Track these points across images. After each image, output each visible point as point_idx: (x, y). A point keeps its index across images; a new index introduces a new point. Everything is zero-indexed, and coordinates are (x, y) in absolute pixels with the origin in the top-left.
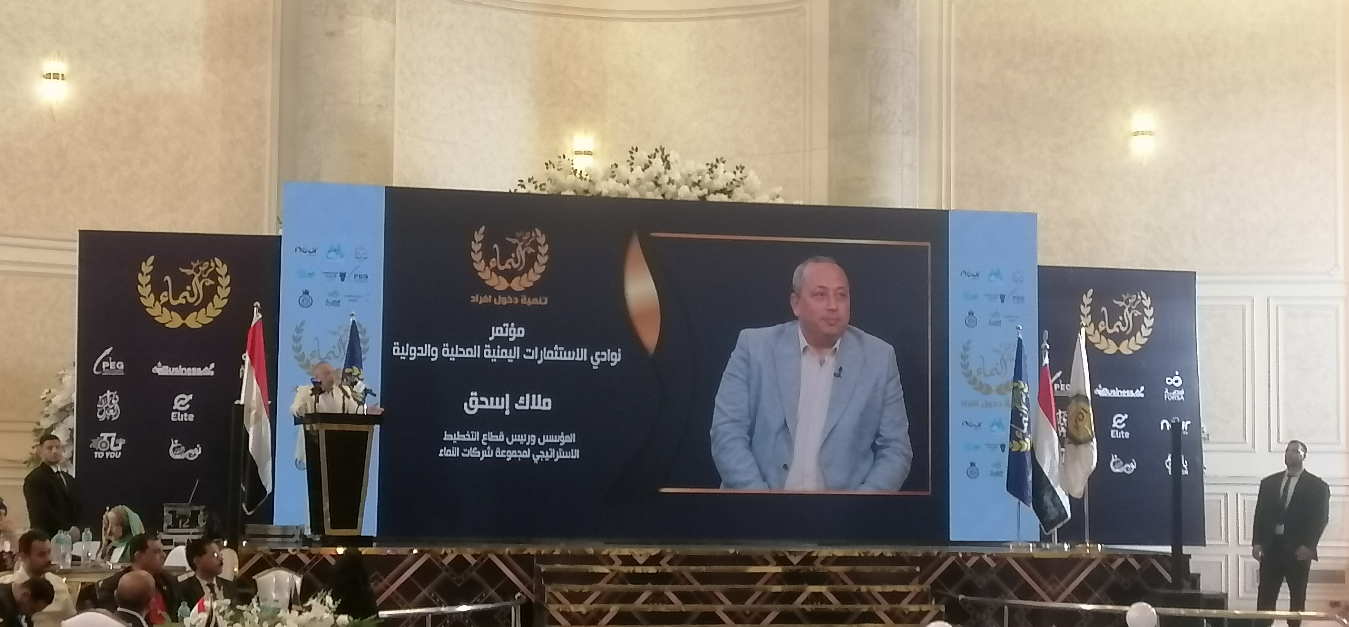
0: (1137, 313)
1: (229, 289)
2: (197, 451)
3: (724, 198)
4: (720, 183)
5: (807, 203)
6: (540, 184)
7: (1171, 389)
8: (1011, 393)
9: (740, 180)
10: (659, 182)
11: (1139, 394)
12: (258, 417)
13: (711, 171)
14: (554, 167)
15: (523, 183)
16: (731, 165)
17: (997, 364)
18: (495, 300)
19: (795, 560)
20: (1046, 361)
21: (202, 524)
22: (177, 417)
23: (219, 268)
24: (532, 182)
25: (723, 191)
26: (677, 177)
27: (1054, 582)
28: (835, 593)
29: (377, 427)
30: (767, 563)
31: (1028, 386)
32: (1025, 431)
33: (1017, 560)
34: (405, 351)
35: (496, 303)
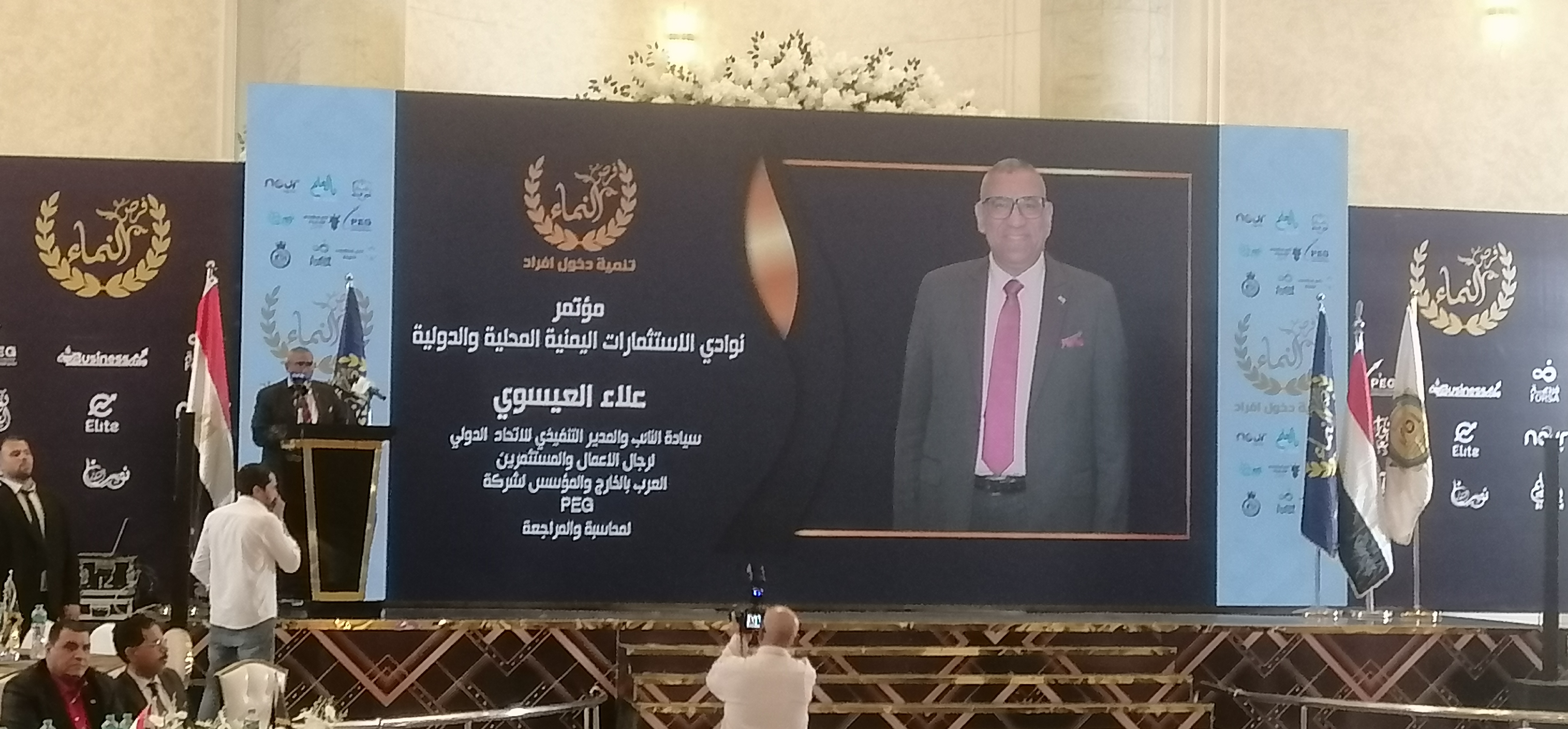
0: (1493, 275)
1: (169, 240)
2: (124, 477)
3: (890, 107)
4: (884, 86)
5: (1010, 116)
6: (622, 85)
7: (1541, 384)
8: (1310, 390)
9: (913, 81)
10: (796, 83)
11: (1494, 393)
12: (213, 428)
13: (871, 67)
14: (642, 62)
15: (596, 85)
16: (902, 57)
17: (1288, 350)
18: (560, 264)
19: (995, 637)
20: (1360, 346)
21: (132, 583)
22: (94, 427)
23: (154, 209)
24: (610, 82)
25: (888, 97)
26: (821, 76)
27: (1371, 670)
28: (1055, 687)
29: (386, 443)
30: (954, 642)
31: (1334, 384)
32: (1329, 448)
33: (1318, 637)
34: (431, 339)
35: (560, 269)
